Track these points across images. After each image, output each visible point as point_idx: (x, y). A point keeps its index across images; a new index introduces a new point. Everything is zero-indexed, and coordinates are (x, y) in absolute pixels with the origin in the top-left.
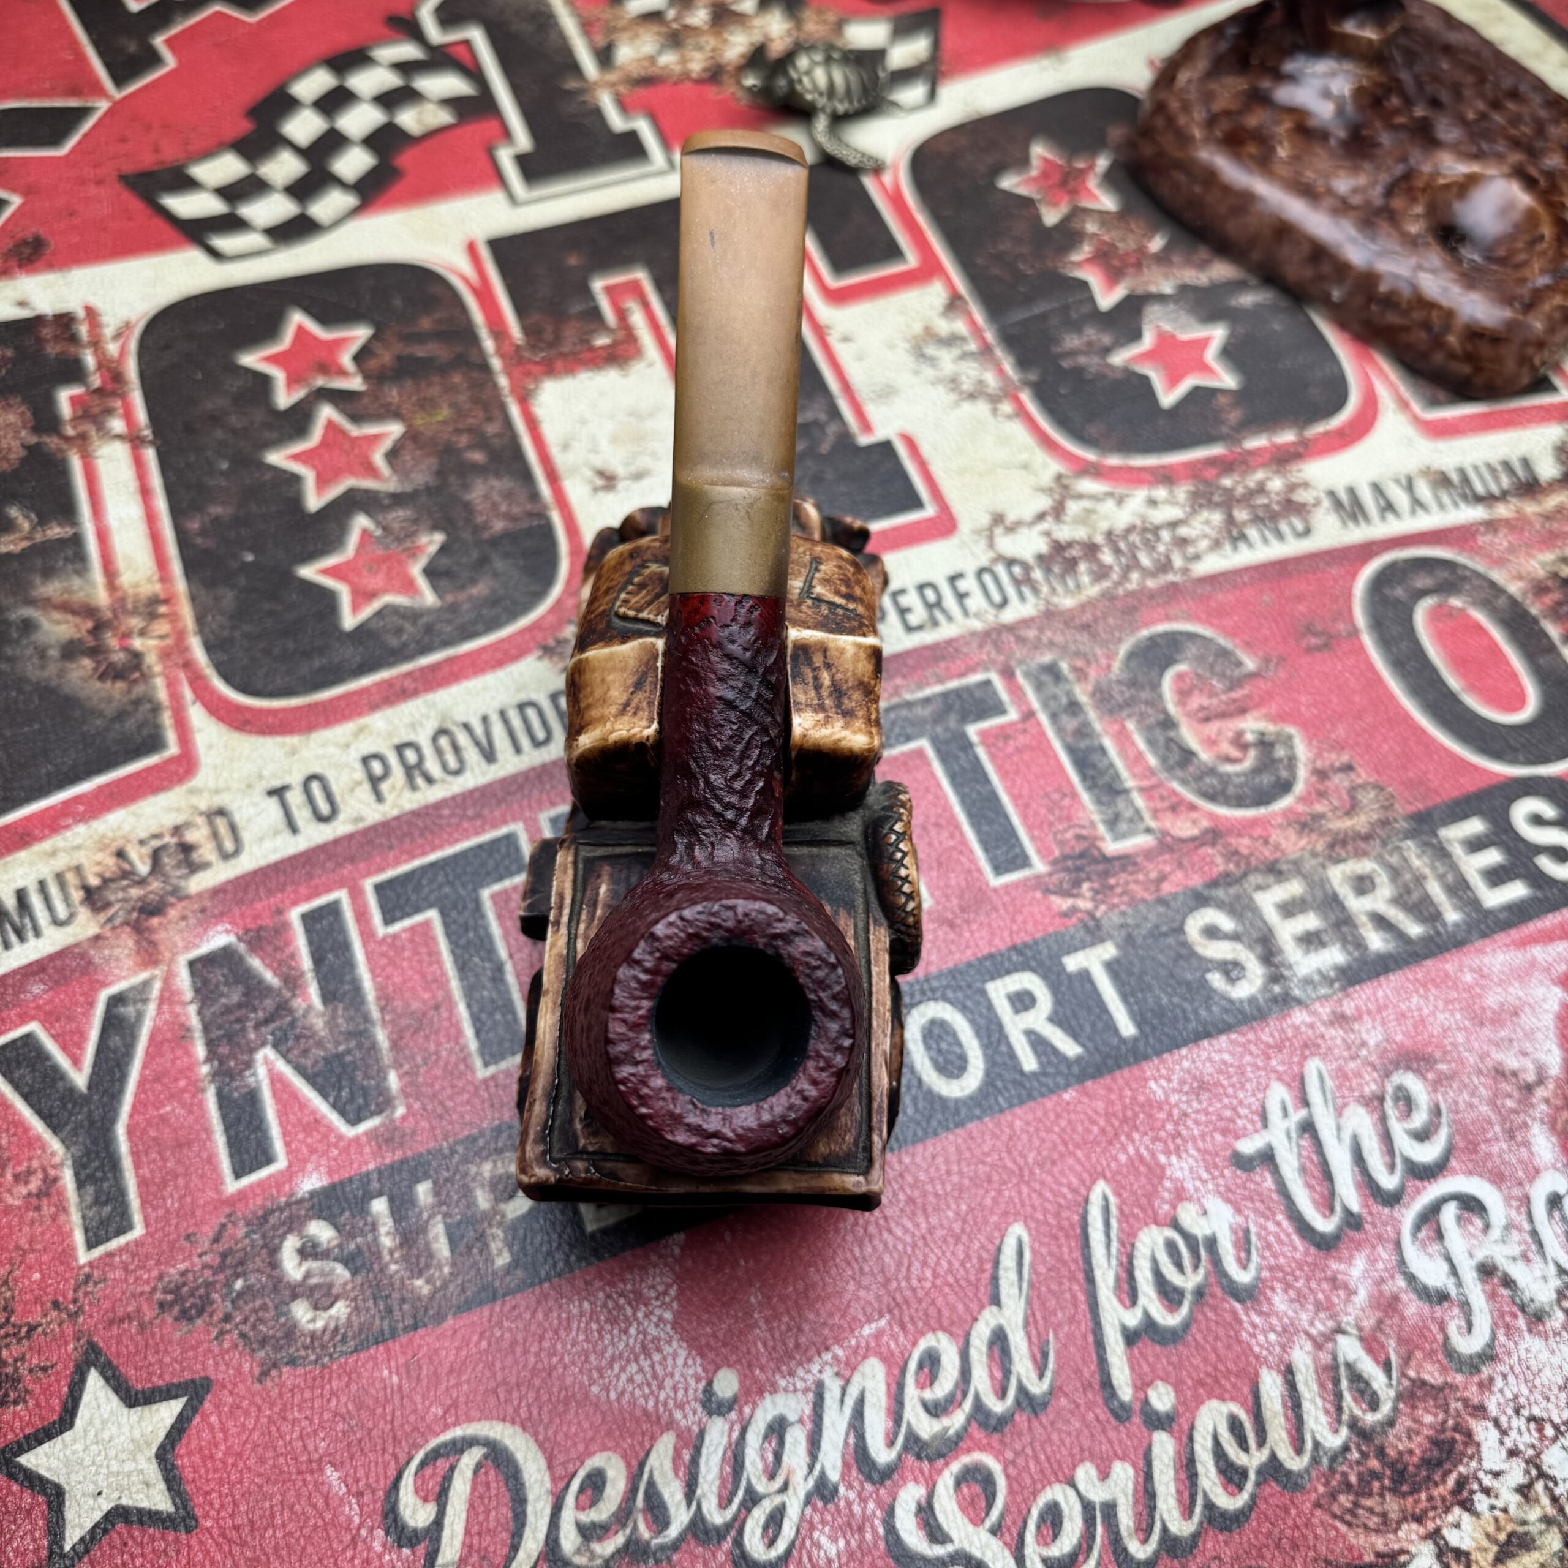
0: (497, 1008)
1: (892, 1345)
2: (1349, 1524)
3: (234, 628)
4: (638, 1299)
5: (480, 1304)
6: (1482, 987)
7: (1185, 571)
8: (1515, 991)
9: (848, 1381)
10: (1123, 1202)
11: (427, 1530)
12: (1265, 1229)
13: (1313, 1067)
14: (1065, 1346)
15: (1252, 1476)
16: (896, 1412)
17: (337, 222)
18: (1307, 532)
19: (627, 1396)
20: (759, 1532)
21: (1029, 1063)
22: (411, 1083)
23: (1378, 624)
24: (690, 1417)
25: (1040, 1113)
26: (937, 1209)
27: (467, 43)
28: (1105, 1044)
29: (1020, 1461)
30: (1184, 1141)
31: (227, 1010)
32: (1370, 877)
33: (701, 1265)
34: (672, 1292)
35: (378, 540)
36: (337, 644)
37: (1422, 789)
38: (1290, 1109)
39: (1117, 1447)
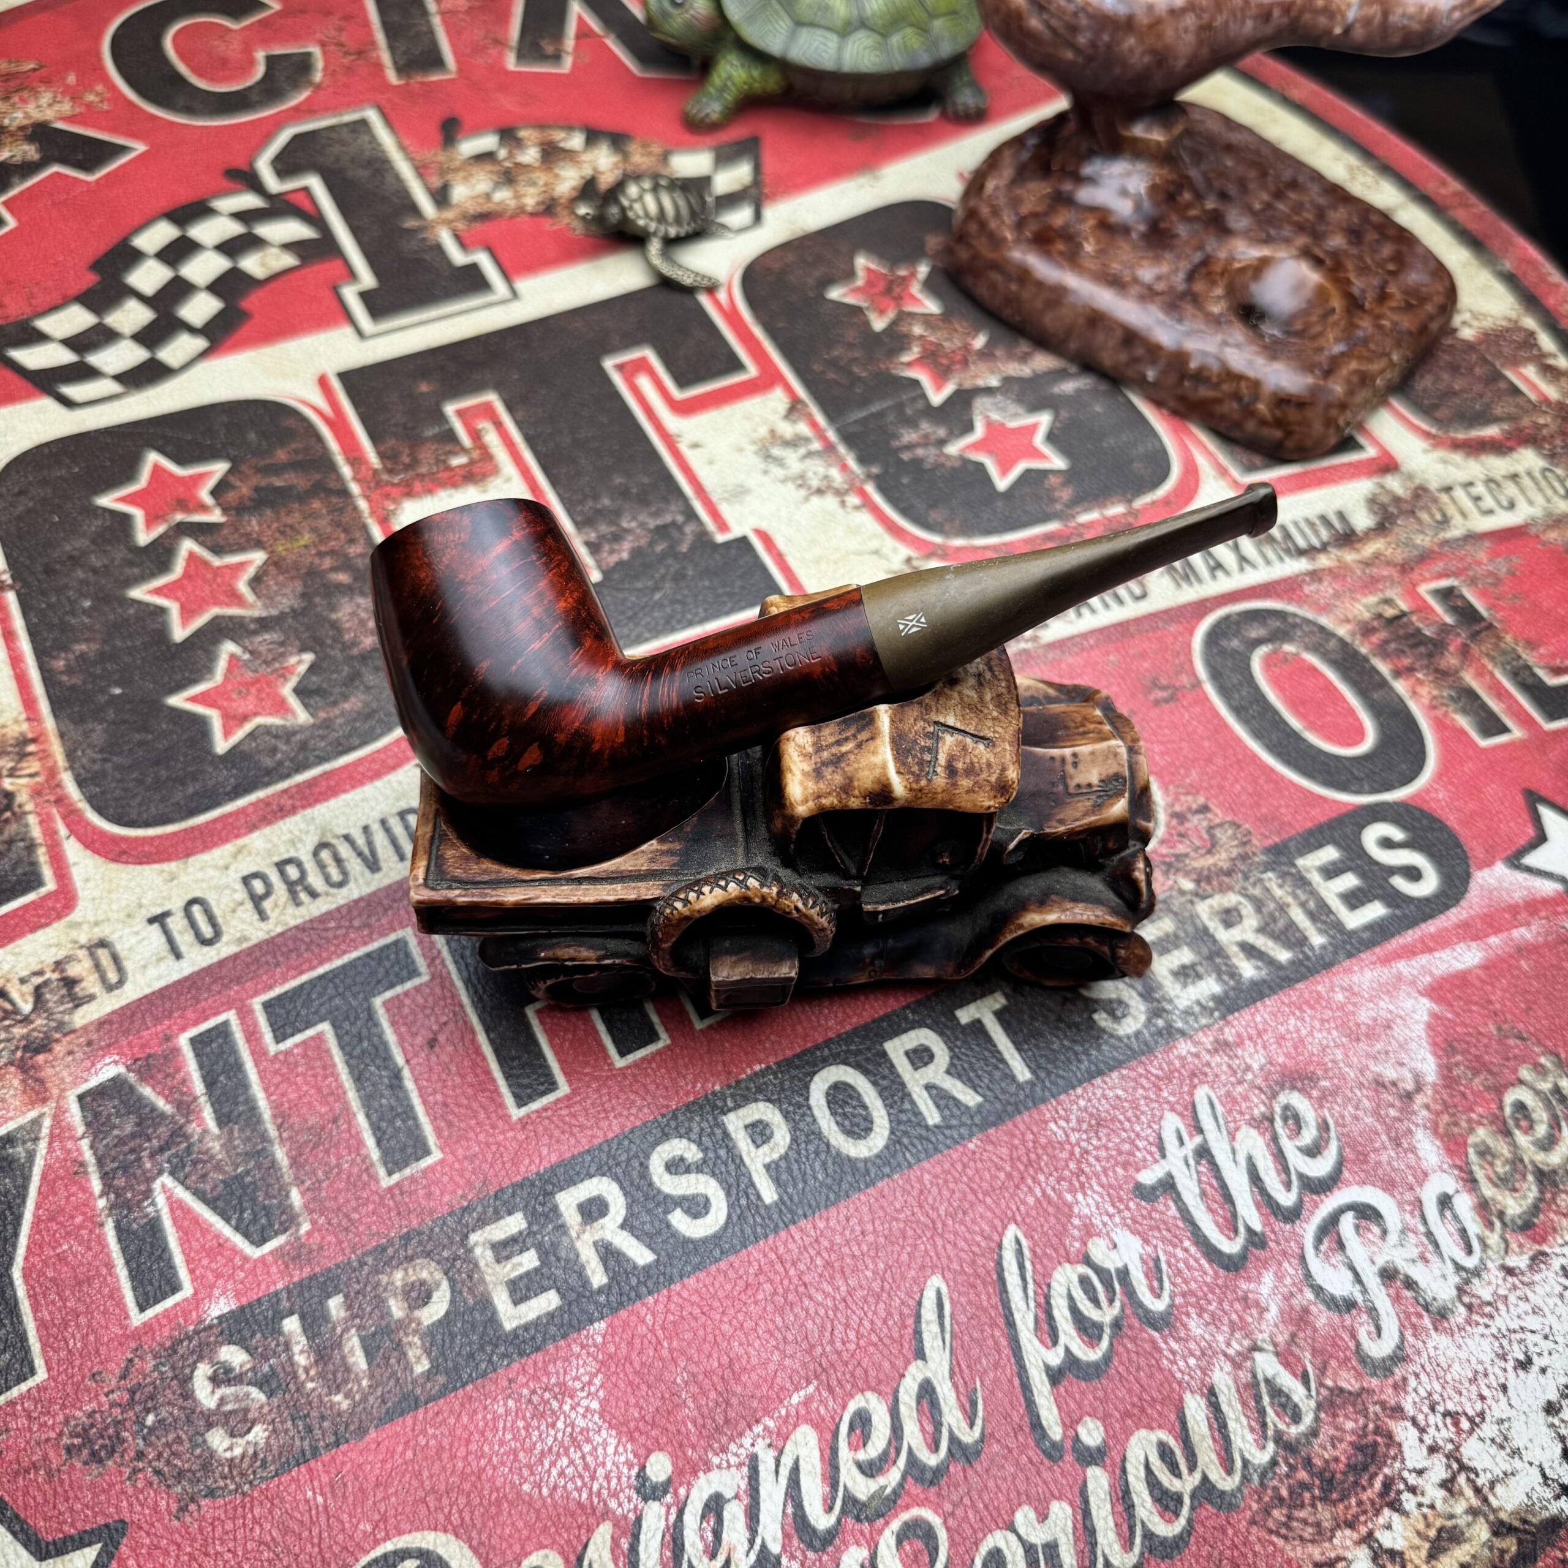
0: (399, 1115)
1: (822, 1410)
2: (1286, 1538)
3: (104, 761)
4: (564, 1391)
5: (402, 1414)
6: (1355, 1004)
7: (1035, 638)
8: (1385, 1004)
9: (781, 1452)
10: (1035, 1244)
12: (1175, 1256)
13: (1202, 1094)
14: (992, 1392)
15: (1187, 1500)
16: (832, 1476)
17: (186, 366)
19: (560, 1491)
21: (933, 1117)
22: (314, 1199)
23: (1217, 673)
24: (625, 1506)
25: (947, 1166)
26: (855, 1270)
27: (306, 191)
28: (1004, 1092)
29: (959, 1512)
30: (1088, 1178)
31: (121, 1141)
32: (1236, 909)
33: (624, 1351)
34: (597, 1381)
35: (246, 664)
36: (210, 769)
37: (1276, 824)
38: (1185, 1137)
39: (1053, 1487)
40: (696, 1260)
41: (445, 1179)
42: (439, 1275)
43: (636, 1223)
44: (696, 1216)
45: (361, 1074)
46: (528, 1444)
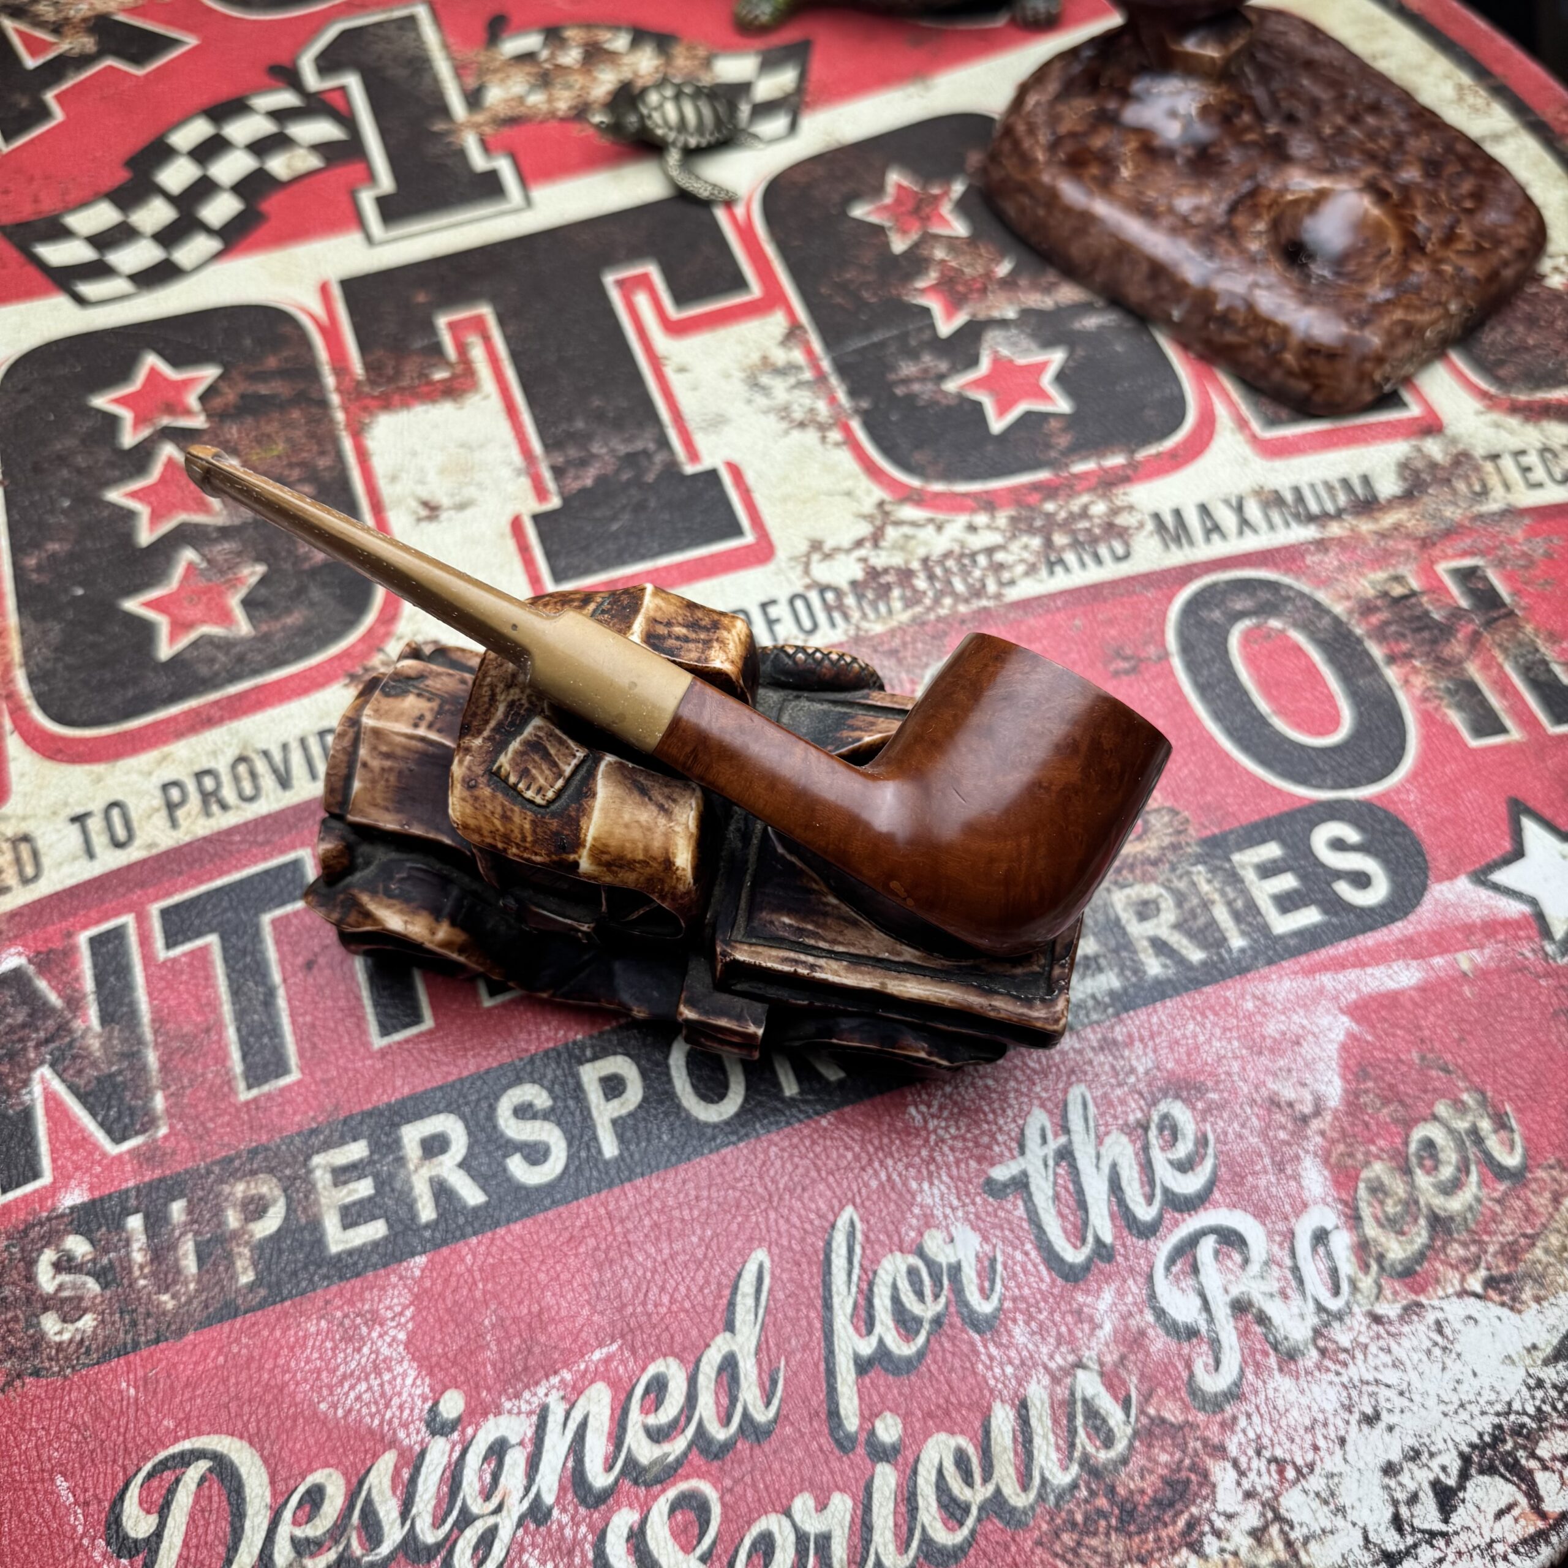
0: (267, 1032)
1: (621, 1369)
2: (1070, 1564)
3: (57, 660)
4: (375, 1319)
5: (221, 1321)
6: (1265, 1015)
7: (998, 596)
8: (1298, 1019)
9: (573, 1406)
10: (870, 1229)
11: (147, 1540)
12: (1013, 1258)
13: (1076, 1093)
14: (795, 1374)
15: (974, 1511)
16: (618, 1437)
17: (199, 267)
18: (1127, 556)
19: (354, 1414)
20: (469, 1553)
21: (790, 1087)
22: (176, 1104)
23: (1187, 649)
24: (412, 1437)
25: (795, 1139)
26: (682, 1235)
27: (343, 90)
29: (738, 1489)
30: (938, 1168)
31: (12, 1030)
32: (1155, 902)
33: (439, 1287)
34: (408, 1313)
35: (202, 573)
36: (151, 675)
37: (1219, 813)
38: (1050, 1136)
39: (838, 1478)
40: (526, 1207)
41: (300, 1099)
42: (277, 1192)
43: (474, 1163)
44: (534, 1163)
46: (332, 1365)
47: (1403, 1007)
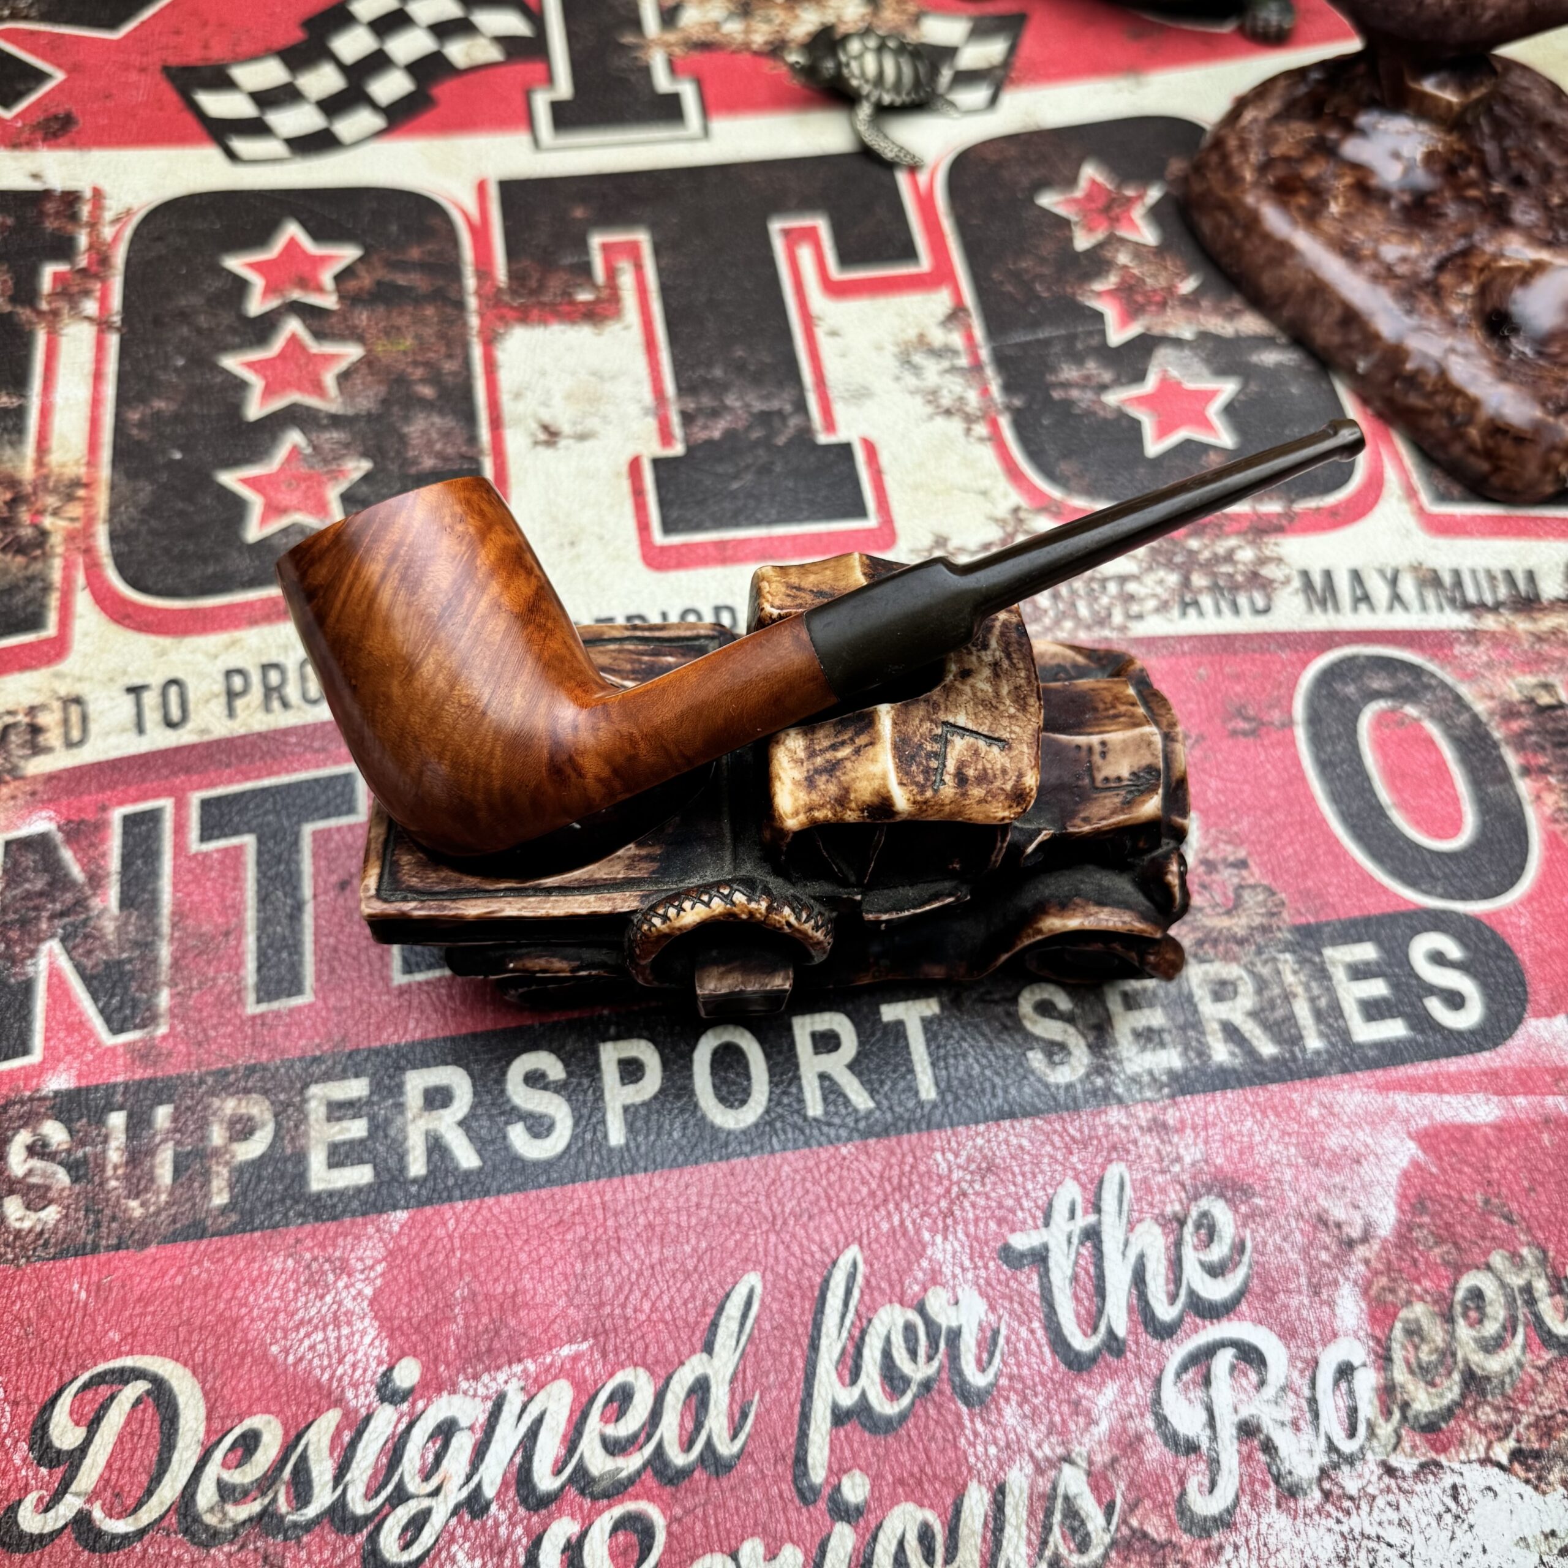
0: (287, 947)
1: (588, 1371)
3: (143, 522)
4: (343, 1268)
5: (186, 1239)
6: (1328, 1126)
7: (1123, 629)
8: (1363, 1135)
9: (531, 1399)
10: (873, 1273)
11: (71, 1453)
12: (1017, 1334)
13: (1115, 1171)
14: (768, 1411)
16: (572, 1441)
17: (357, 143)
18: (1267, 610)
19: (305, 1363)
20: (397, 1531)
21: (815, 1107)
22: (180, 1005)
23: (1314, 720)
24: (361, 1399)
25: (811, 1163)
26: (675, 1241)
28: (900, 1104)
29: (688, 1520)
30: (955, 1222)
31: (28, 896)
32: (1234, 984)
33: (415, 1247)
34: (379, 1269)
35: (305, 458)
36: (235, 554)
37: (1318, 902)
38: (1079, 1212)
39: (794, 1530)
40: (519, 1180)
41: (308, 1023)
42: (268, 1116)
43: (474, 1124)
44: (537, 1136)
45: (267, 895)
46: (291, 1308)
47: (1476, 1144)
